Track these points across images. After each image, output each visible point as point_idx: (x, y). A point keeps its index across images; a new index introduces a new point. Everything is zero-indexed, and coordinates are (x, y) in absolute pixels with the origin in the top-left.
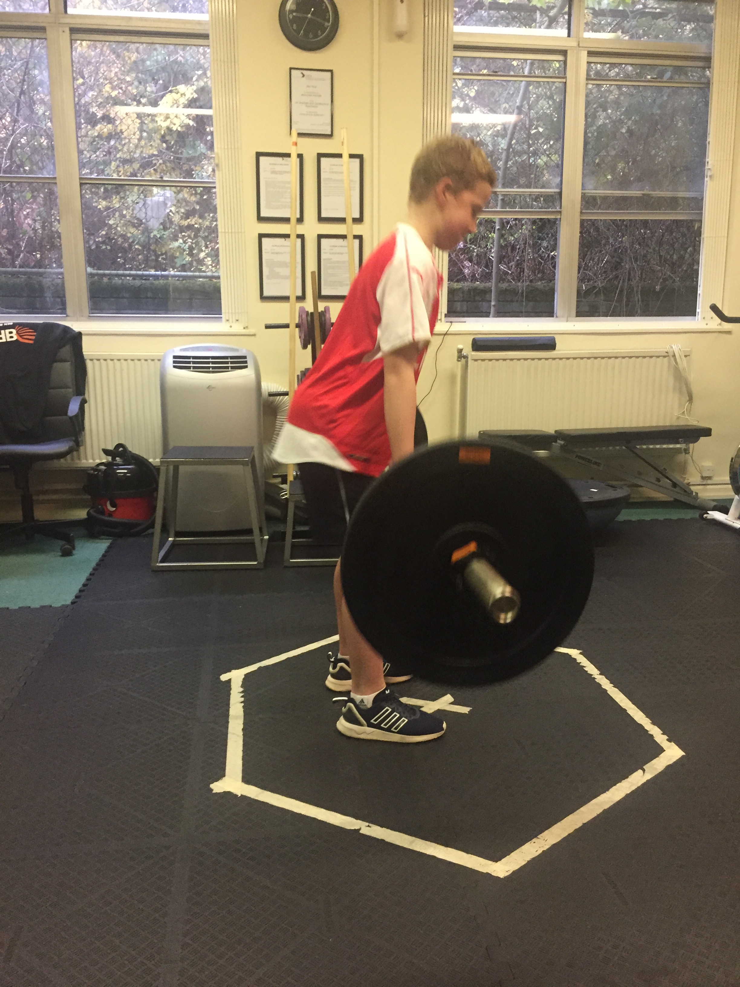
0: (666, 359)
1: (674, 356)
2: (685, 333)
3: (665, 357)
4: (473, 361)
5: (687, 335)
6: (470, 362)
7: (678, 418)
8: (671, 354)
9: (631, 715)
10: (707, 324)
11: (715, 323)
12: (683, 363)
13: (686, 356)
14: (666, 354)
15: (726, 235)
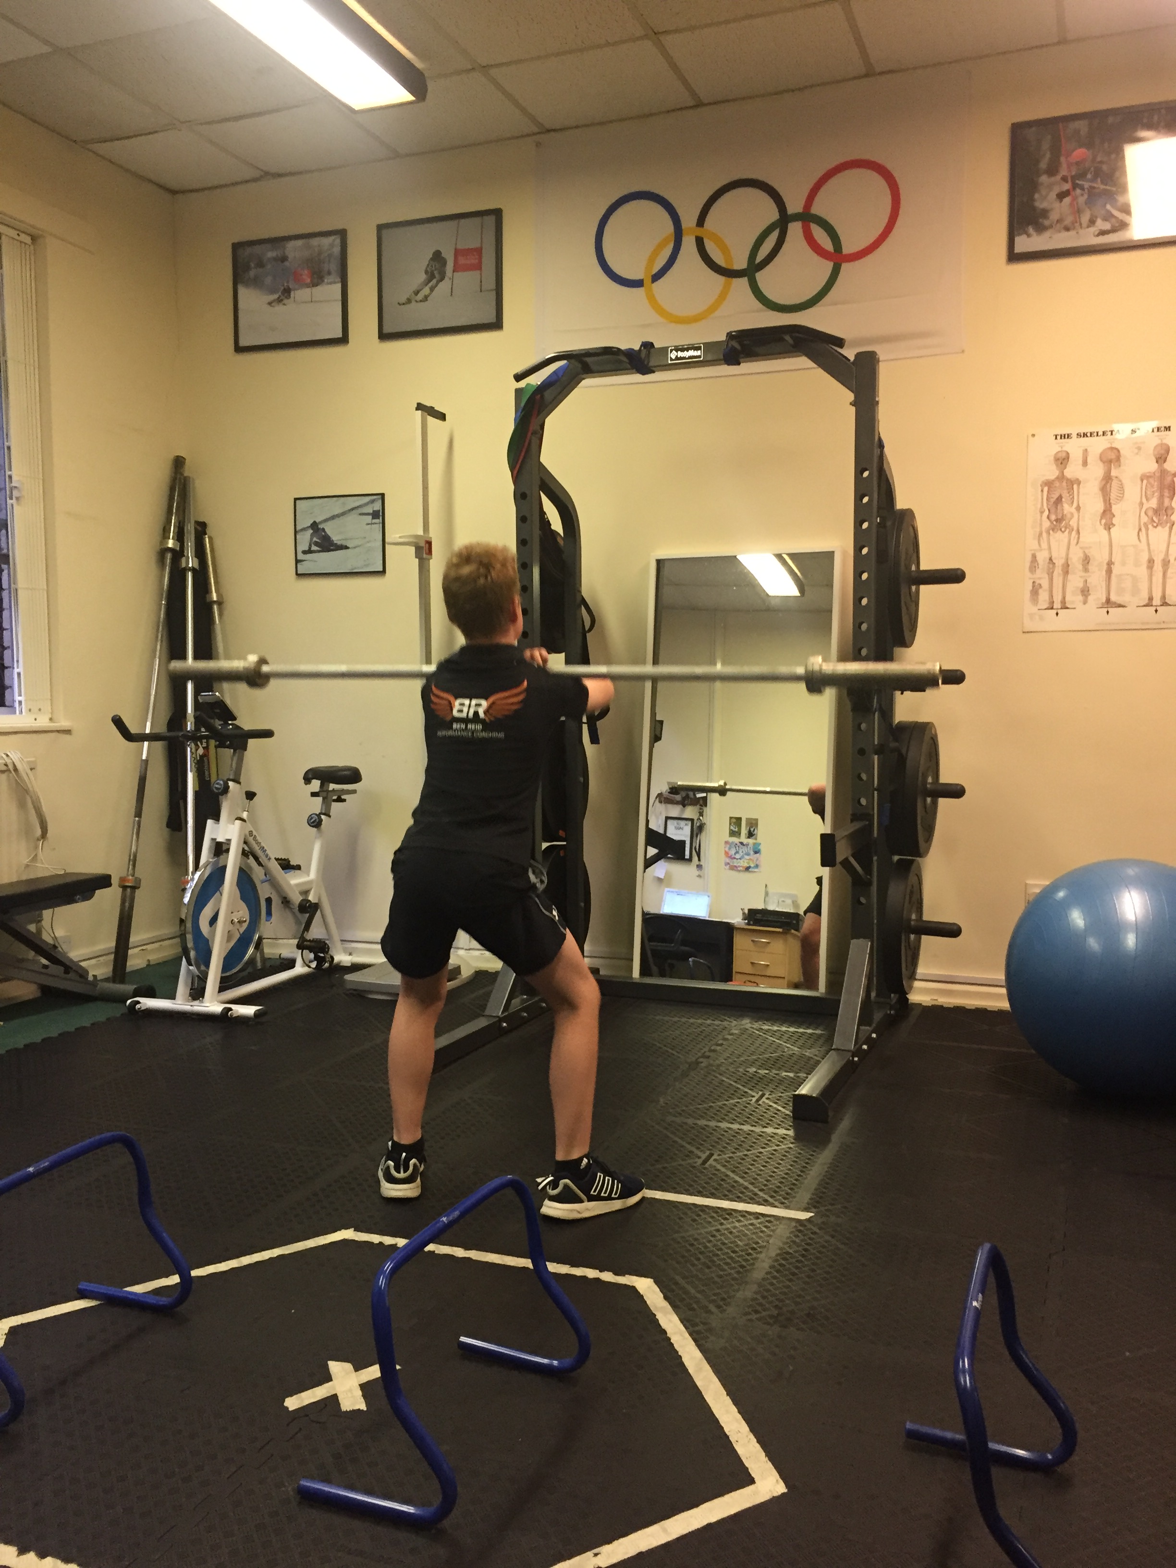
0: (5, 776)
1: (16, 769)
2: (16, 733)
3: (3, 772)
5: (20, 736)
7: (28, 867)
8: (11, 767)
10: (36, 719)
11: (46, 717)
13: (31, 769)
14: (4, 768)
15: (45, 587)
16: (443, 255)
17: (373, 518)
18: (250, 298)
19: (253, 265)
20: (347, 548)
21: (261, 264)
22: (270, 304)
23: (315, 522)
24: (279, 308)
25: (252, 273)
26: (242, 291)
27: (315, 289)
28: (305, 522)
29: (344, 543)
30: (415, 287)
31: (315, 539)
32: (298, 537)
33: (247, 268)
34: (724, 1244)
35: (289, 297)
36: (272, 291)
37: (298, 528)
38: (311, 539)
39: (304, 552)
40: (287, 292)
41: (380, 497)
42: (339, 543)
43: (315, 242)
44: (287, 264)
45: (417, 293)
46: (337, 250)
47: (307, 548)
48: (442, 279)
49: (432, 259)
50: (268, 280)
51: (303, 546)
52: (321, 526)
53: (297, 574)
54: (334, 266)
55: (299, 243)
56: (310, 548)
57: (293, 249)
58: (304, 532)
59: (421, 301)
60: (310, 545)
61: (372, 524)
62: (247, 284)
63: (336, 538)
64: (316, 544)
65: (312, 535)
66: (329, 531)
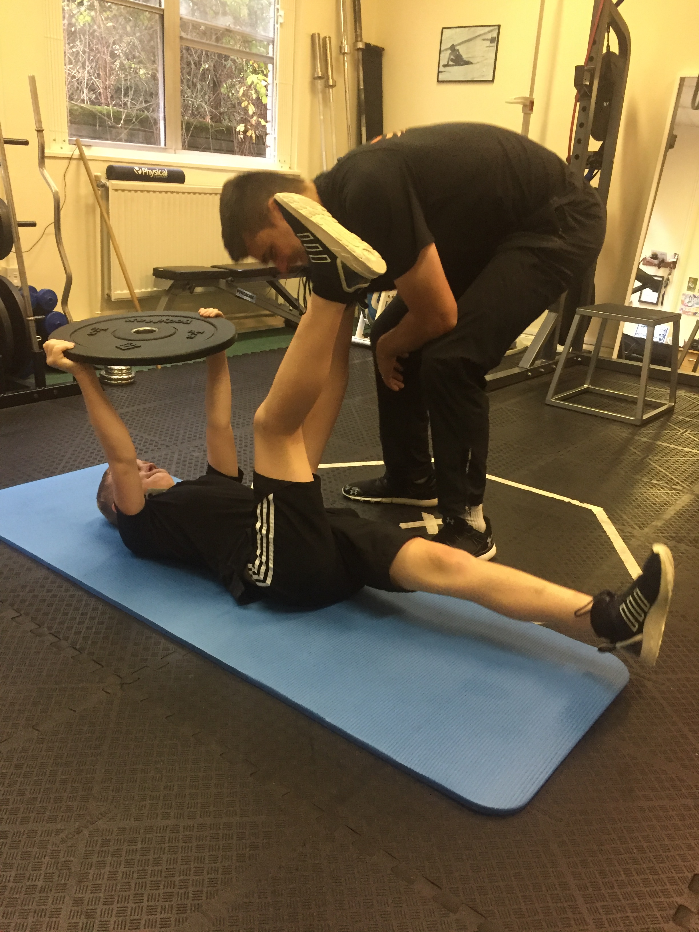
4: (114, 191)
6: (111, 192)
10: (282, 167)
11: (287, 165)
15: (292, 83)
17: (491, 43)
20: (471, 63)
23: (453, 45)
28: (447, 45)
29: (471, 60)
31: (452, 57)
32: (441, 55)
34: (648, 499)
37: (442, 49)
38: (449, 58)
39: (445, 66)
41: (497, 27)
42: (467, 60)
47: (446, 63)
51: (444, 62)
52: (457, 48)
53: (438, 81)
56: (448, 63)
58: (445, 52)
60: (448, 61)
61: (489, 47)
63: (465, 56)
64: (452, 60)
65: (450, 54)
66: (461, 52)
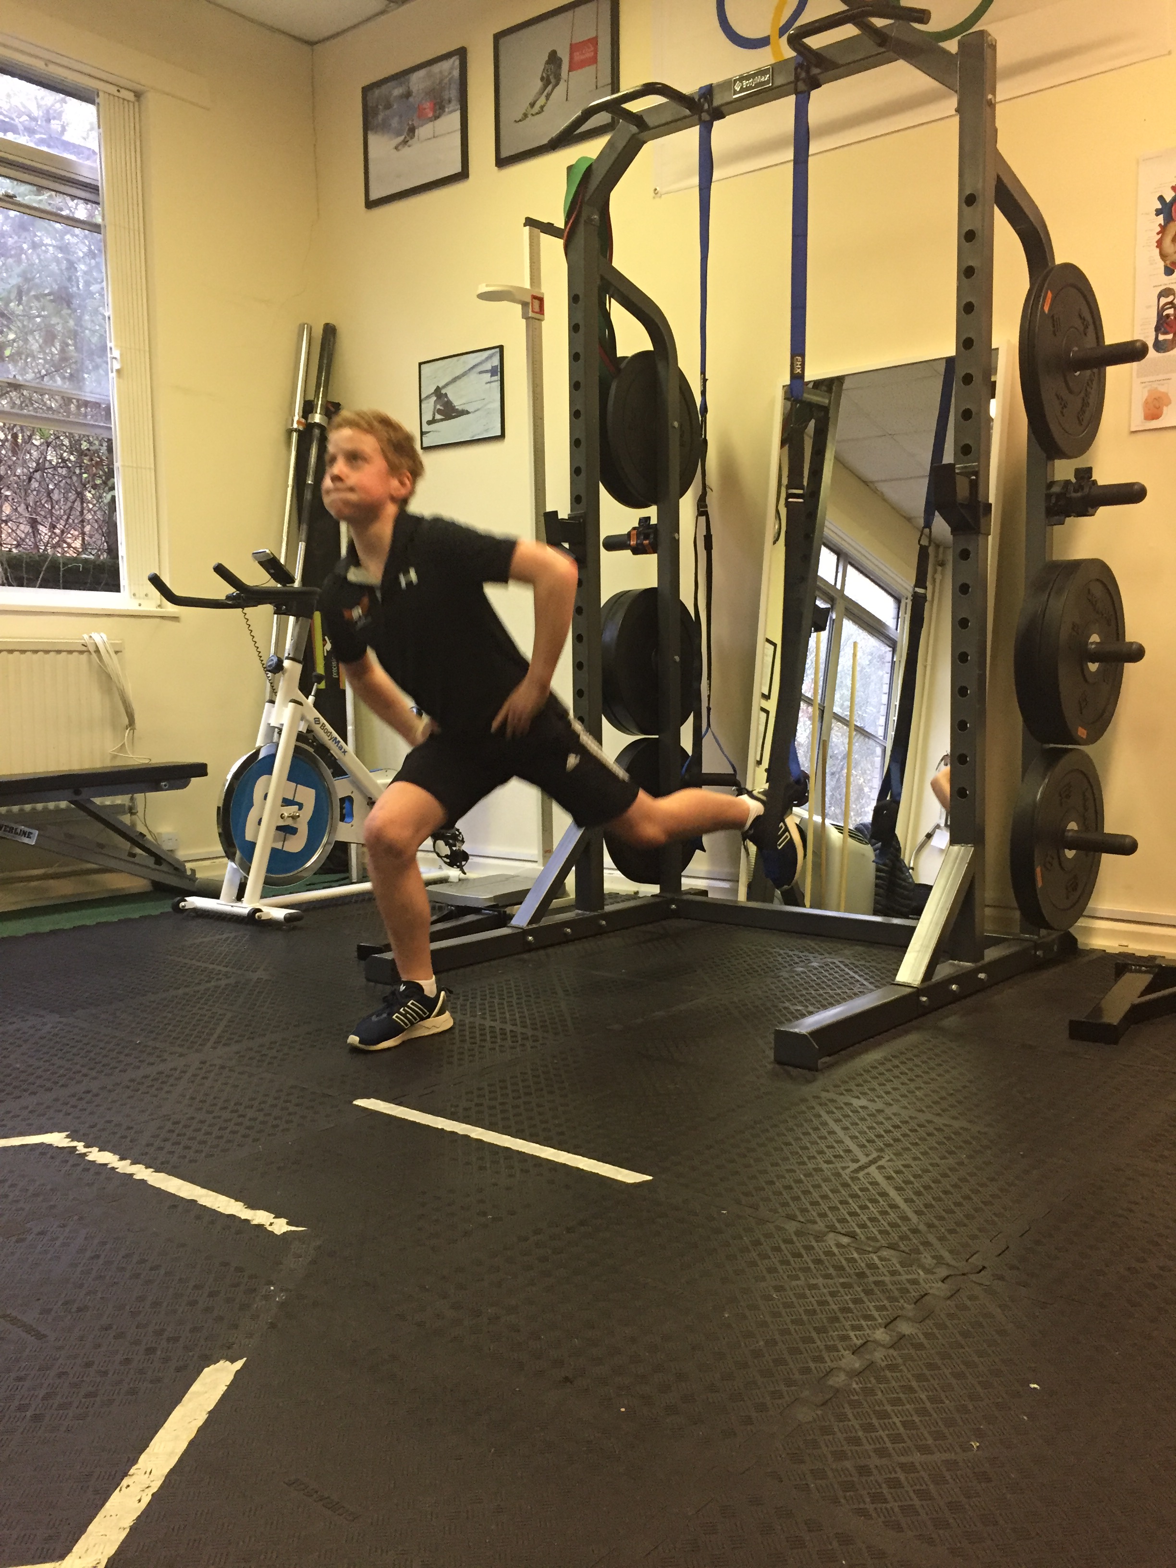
0: (84, 657)
1: (97, 651)
3: (81, 652)
5: (111, 619)
7: (114, 757)
8: (92, 649)
9: (209, 1205)
10: (140, 605)
11: (153, 601)
12: (113, 663)
13: (116, 652)
14: (84, 649)
15: (153, 466)
16: (559, 54)
17: (492, 376)
18: (380, 145)
19: (380, 107)
20: (468, 413)
21: (388, 106)
22: (396, 148)
23: (438, 388)
24: (405, 151)
25: (380, 117)
26: (372, 139)
27: (438, 122)
29: (466, 408)
30: (531, 99)
31: (438, 407)
32: (423, 406)
33: (376, 114)
35: (412, 137)
36: (399, 134)
38: (435, 407)
39: (429, 423)
40: (412, 130)
41: (498, 350)
42: (460, 408)
43: (436, 68)
44: (411, 99)
45: (532, 105)
46: (456, 73)
47: (430, 418)
48: (557, 84)
49: (548, 63)
50: (395, 122)
51: (427, 417)
52: (443, 392)
54: (453, 93)
55: (422, 73)
56: (434, 417)
57: (418, 82)
59: (537, 114)
60: (434, 414)
61: (491, 382)
62: (376, 129)
63: (458, 403)
64: (439, 412)
65: (436, 402)
66: (451, 397)
